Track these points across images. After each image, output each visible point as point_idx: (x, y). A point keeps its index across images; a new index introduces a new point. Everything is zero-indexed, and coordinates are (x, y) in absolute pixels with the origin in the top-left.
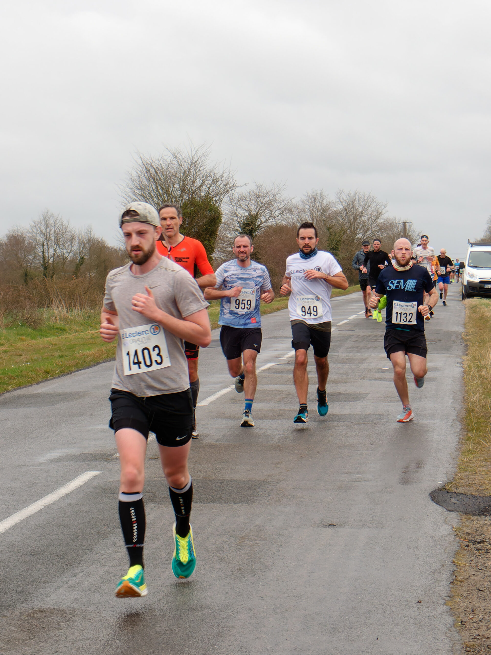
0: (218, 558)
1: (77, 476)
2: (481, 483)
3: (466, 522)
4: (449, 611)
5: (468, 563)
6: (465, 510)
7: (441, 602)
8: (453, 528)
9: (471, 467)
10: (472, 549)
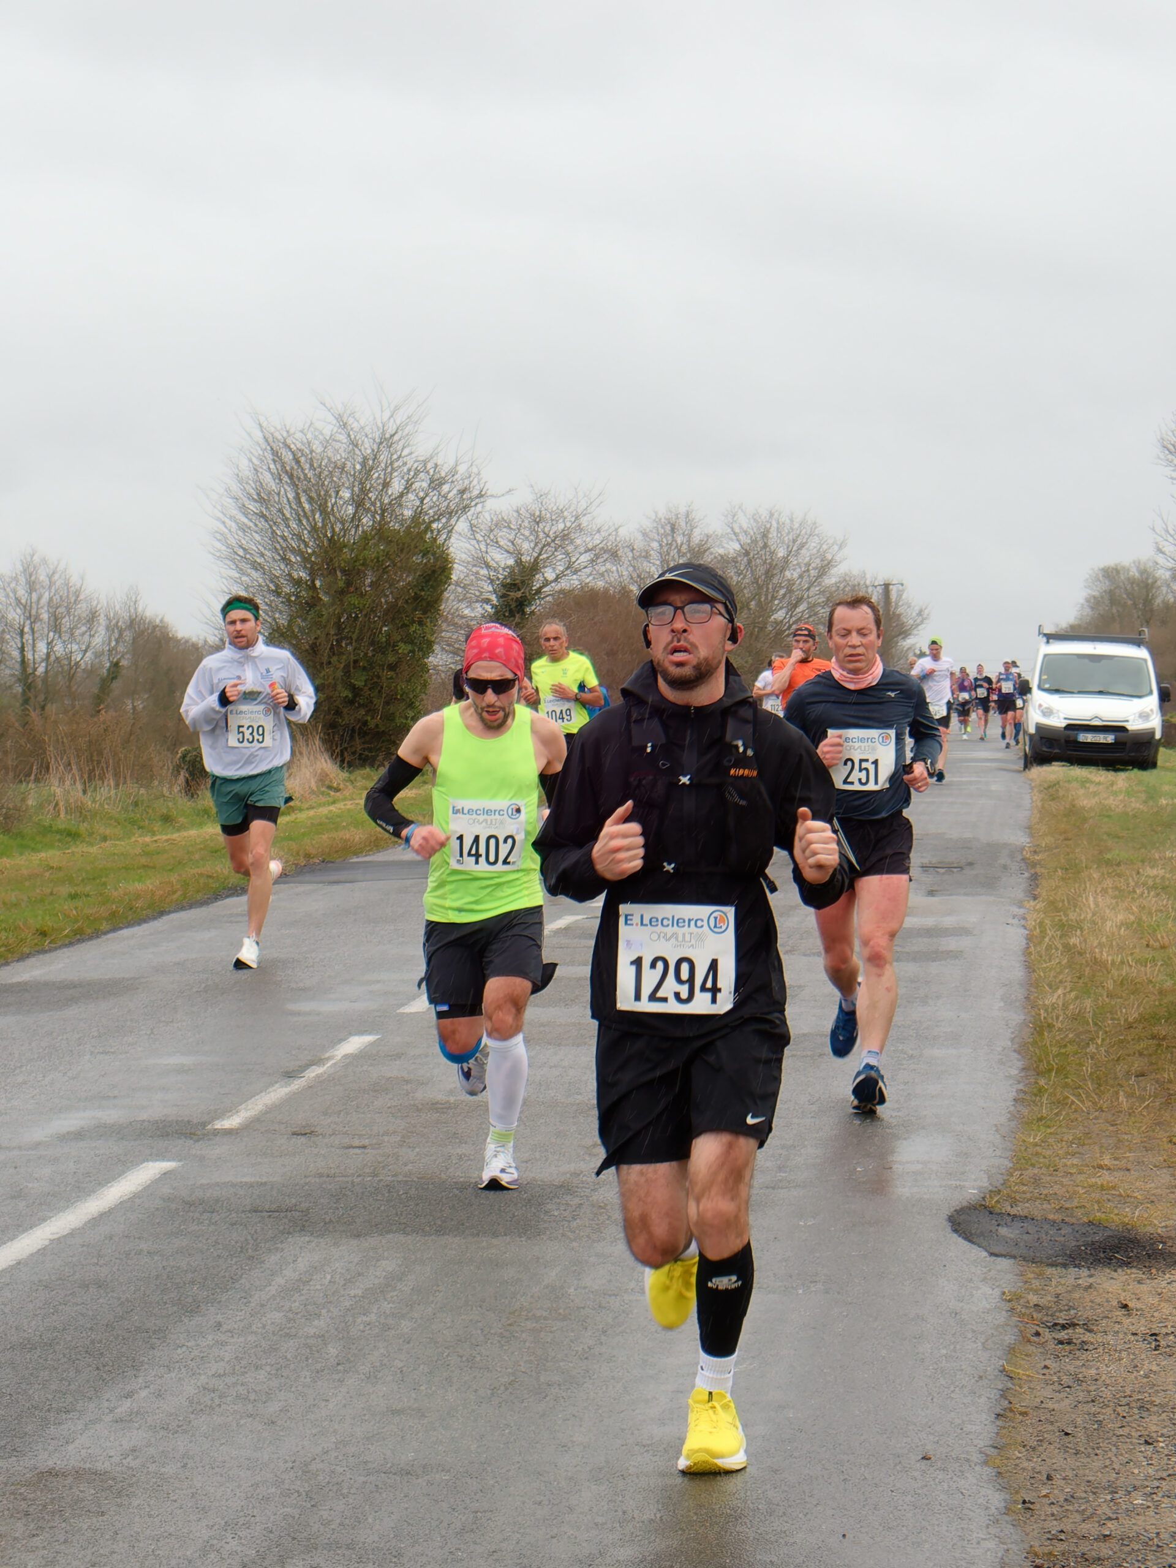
0: (459, 1359)
1: (124, 1172)
2: (1068, 1192)
3: (1033, 1281)
4: (995, 1478)
5: (1038, 1373)
6: (1032, 1254)
7: (976, 1457)
8: (1004, 1293)
9: (1045, 1157)
10: (1047, 1341)
